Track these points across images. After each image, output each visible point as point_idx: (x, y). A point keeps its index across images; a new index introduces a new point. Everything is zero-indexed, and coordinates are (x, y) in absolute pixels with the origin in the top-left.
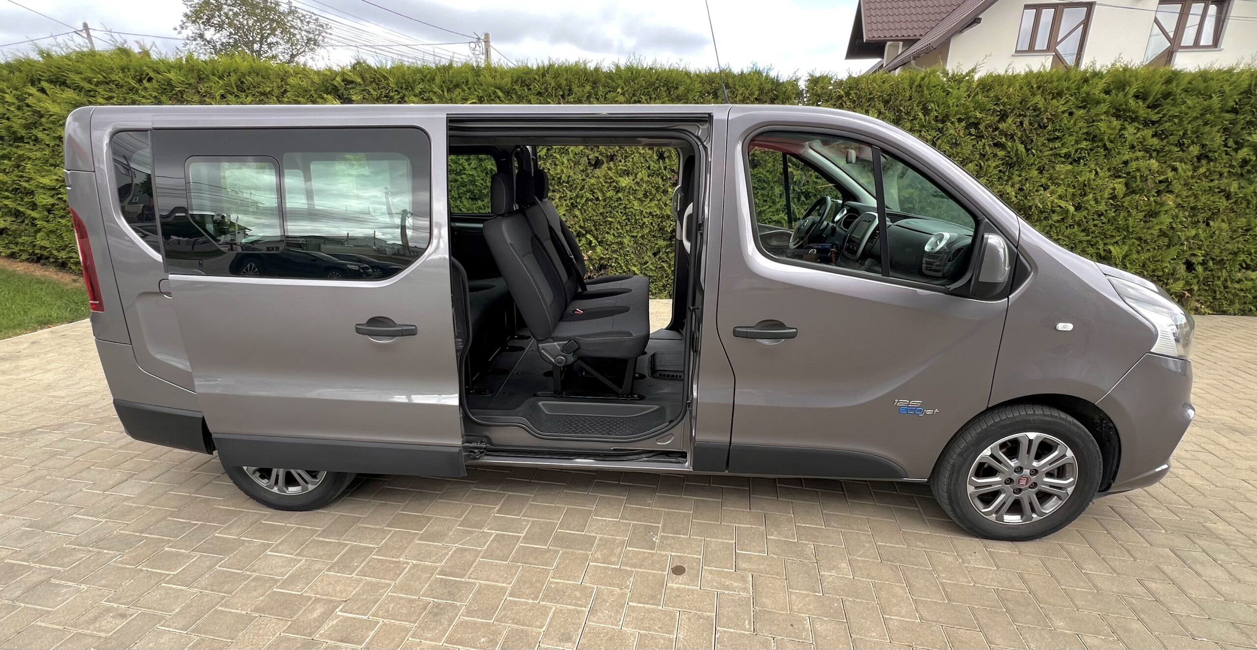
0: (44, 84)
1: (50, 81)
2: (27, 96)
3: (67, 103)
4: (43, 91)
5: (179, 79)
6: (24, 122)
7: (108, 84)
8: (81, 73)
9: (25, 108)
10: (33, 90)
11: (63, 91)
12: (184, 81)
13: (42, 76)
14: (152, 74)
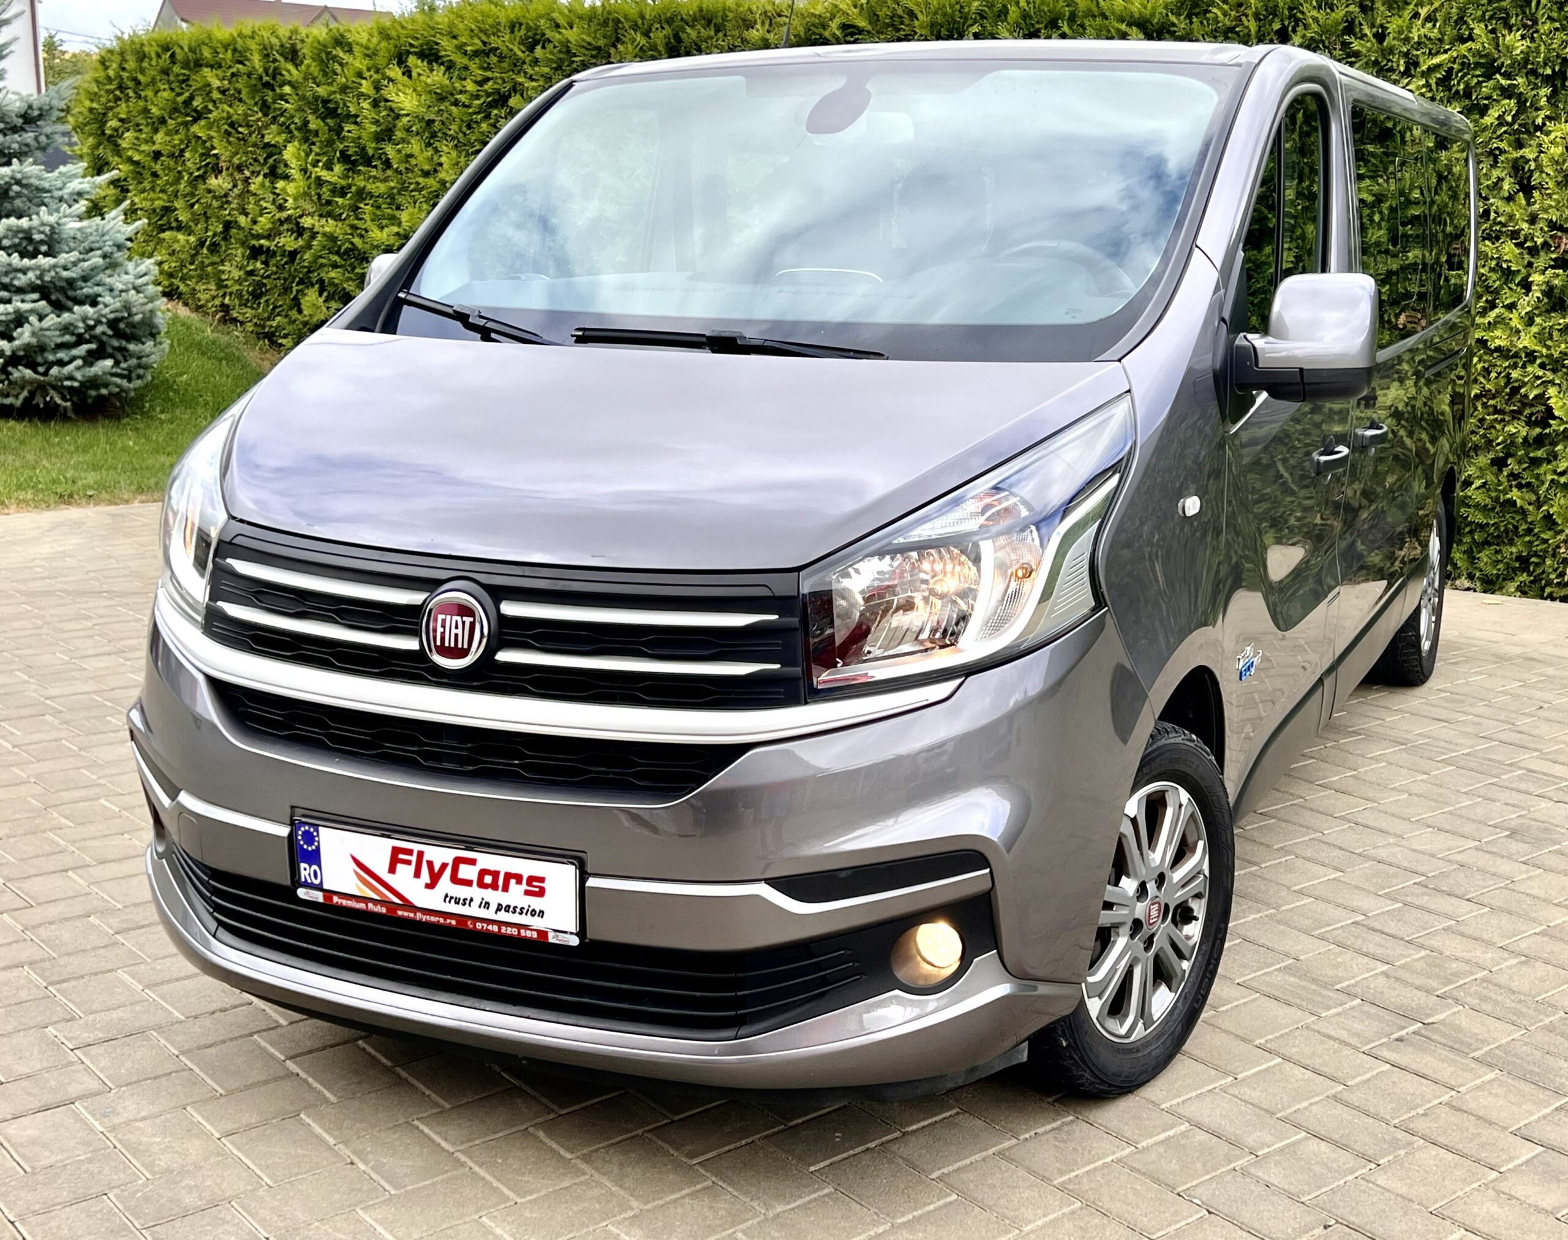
0: (412, 60)
1: (421, 55)
2: (386, 82)
3: (430, 92)
4: (408, 73)
5: (583, 40)
6: (374, 128)
7: (487, 55)
8: (455, 37)
9: (382, 104)
10: (395, 72)
11: (432, 70)
12: (589, 44)
13: (411, 45)
14: (549, 34)
